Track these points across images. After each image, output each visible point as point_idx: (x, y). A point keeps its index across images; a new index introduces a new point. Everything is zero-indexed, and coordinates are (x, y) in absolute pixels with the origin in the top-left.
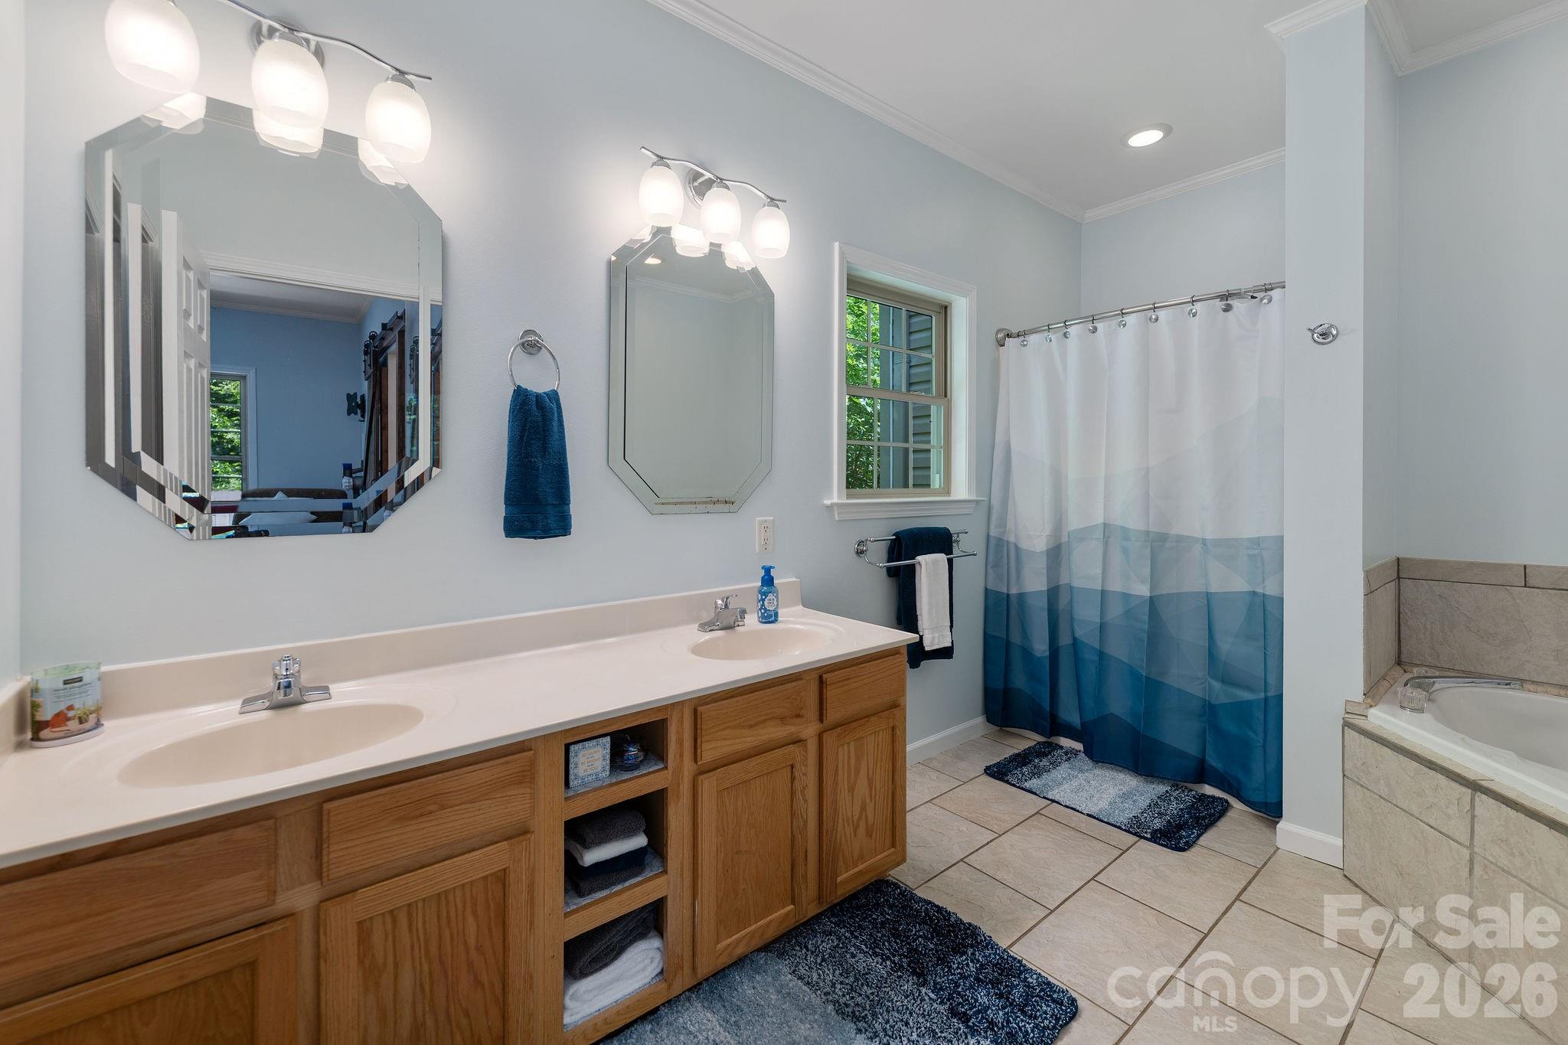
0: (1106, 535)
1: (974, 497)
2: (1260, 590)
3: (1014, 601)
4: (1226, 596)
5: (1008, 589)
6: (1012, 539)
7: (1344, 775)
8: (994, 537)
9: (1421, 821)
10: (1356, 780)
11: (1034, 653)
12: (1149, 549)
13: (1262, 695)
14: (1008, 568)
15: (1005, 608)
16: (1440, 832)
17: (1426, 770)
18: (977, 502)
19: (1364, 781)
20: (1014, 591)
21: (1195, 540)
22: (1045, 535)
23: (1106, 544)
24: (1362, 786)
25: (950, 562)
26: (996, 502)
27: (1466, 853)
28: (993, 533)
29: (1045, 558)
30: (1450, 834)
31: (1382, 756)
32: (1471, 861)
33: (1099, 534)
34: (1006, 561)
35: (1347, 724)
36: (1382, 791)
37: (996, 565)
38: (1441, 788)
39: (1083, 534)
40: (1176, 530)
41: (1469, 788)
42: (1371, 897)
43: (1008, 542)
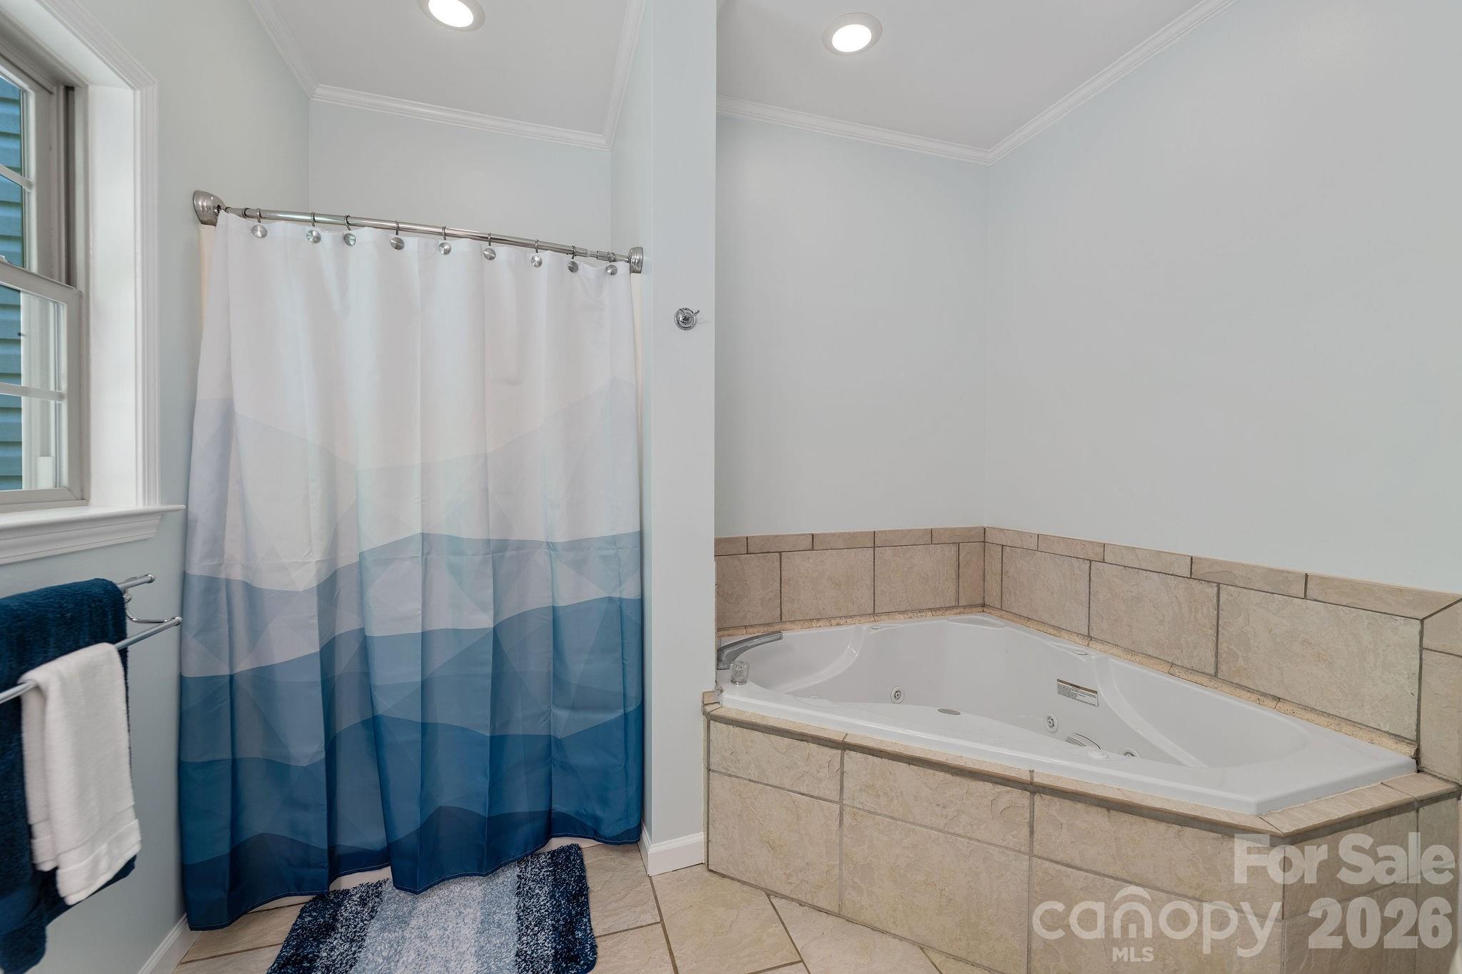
0: (426, 551)
1: (156, 506)
2: (616, 595)
3: (244, 686)
4: (582, 609)
5: (231, 666)
6: (237, 574)
7: (709, 770)
8: (201, 577)
9: (793, 792)
10: (723, 771)
11: (293, 763)
12: (491, 564)
13: (621, 712)
14: (231, 629)
15: (228, 702)
16: (811, 797)
17: (797, 743)
18: (162, 514)
19: (732, 770)
20: (244, 665)
21: (538, 544)
22: (314, 561)
23: (426, 565)
24: (730, 776)
25: (123, 653)
26: (201, 508)
27: (836, 807)
28: (198, 568)
29: (314, 601)
30: (821, 795)
31: (752, 741)
32: (841, 814)
33: (415, 550)
34: (224, 616)
35: (711, 718)
36: (753, 775)
37: (207, 627)
38: (813, 756)
39: (391, 552)
40: (516, 535)
41: (838, 748)
42: (739, 881)
43: (228, 582)
